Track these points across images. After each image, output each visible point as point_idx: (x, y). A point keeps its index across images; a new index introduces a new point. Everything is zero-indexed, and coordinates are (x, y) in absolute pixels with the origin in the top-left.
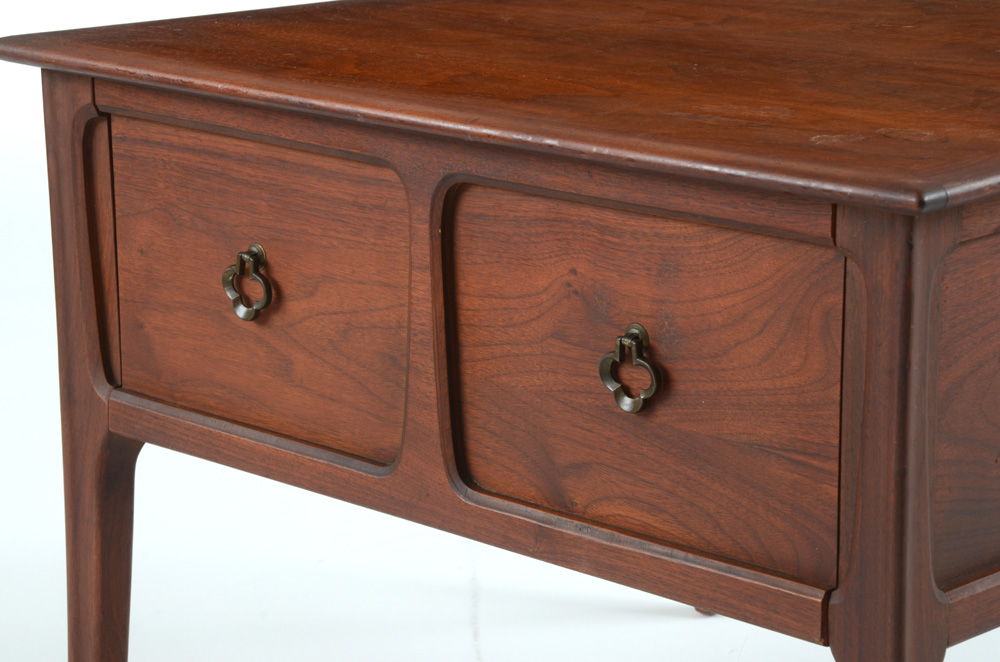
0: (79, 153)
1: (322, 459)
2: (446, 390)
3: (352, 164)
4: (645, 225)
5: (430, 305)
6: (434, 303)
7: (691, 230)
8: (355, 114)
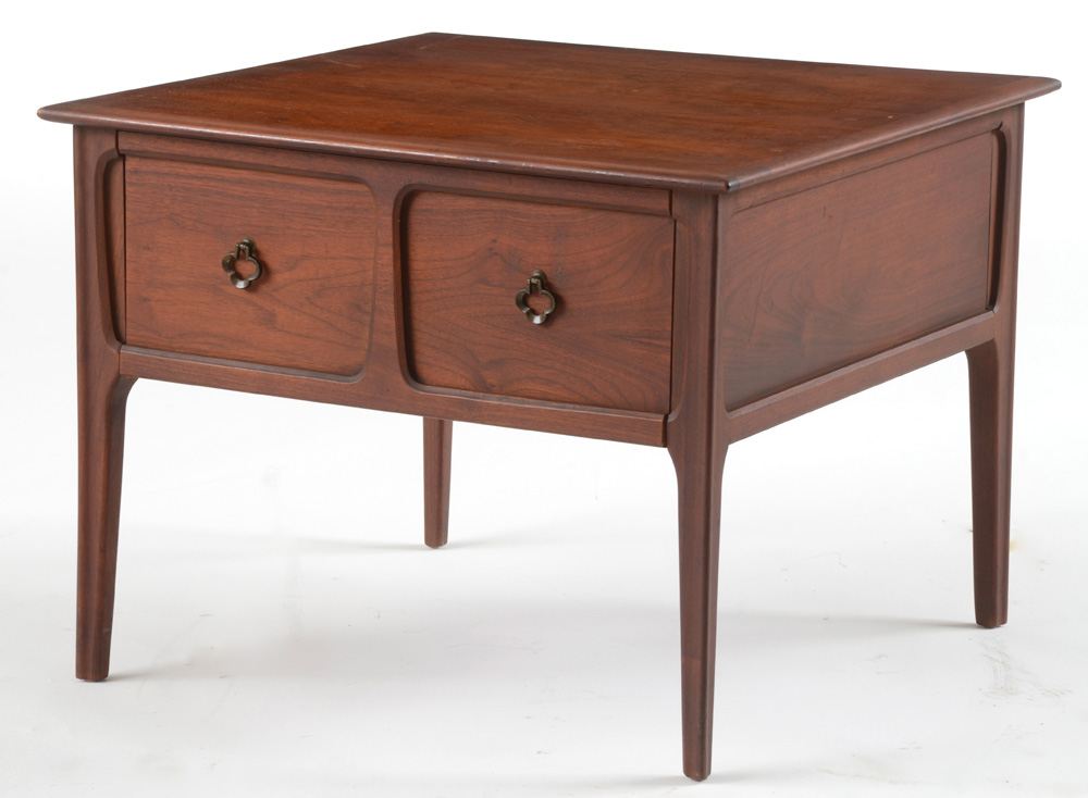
0: (101, 182)
1: (304, 377)
2: (401, 322)
3: (327, 182)
4: (545, 210)
5: (392, 268)
6: (395, 266)
7: (576, 211)
8: (349, 149)
